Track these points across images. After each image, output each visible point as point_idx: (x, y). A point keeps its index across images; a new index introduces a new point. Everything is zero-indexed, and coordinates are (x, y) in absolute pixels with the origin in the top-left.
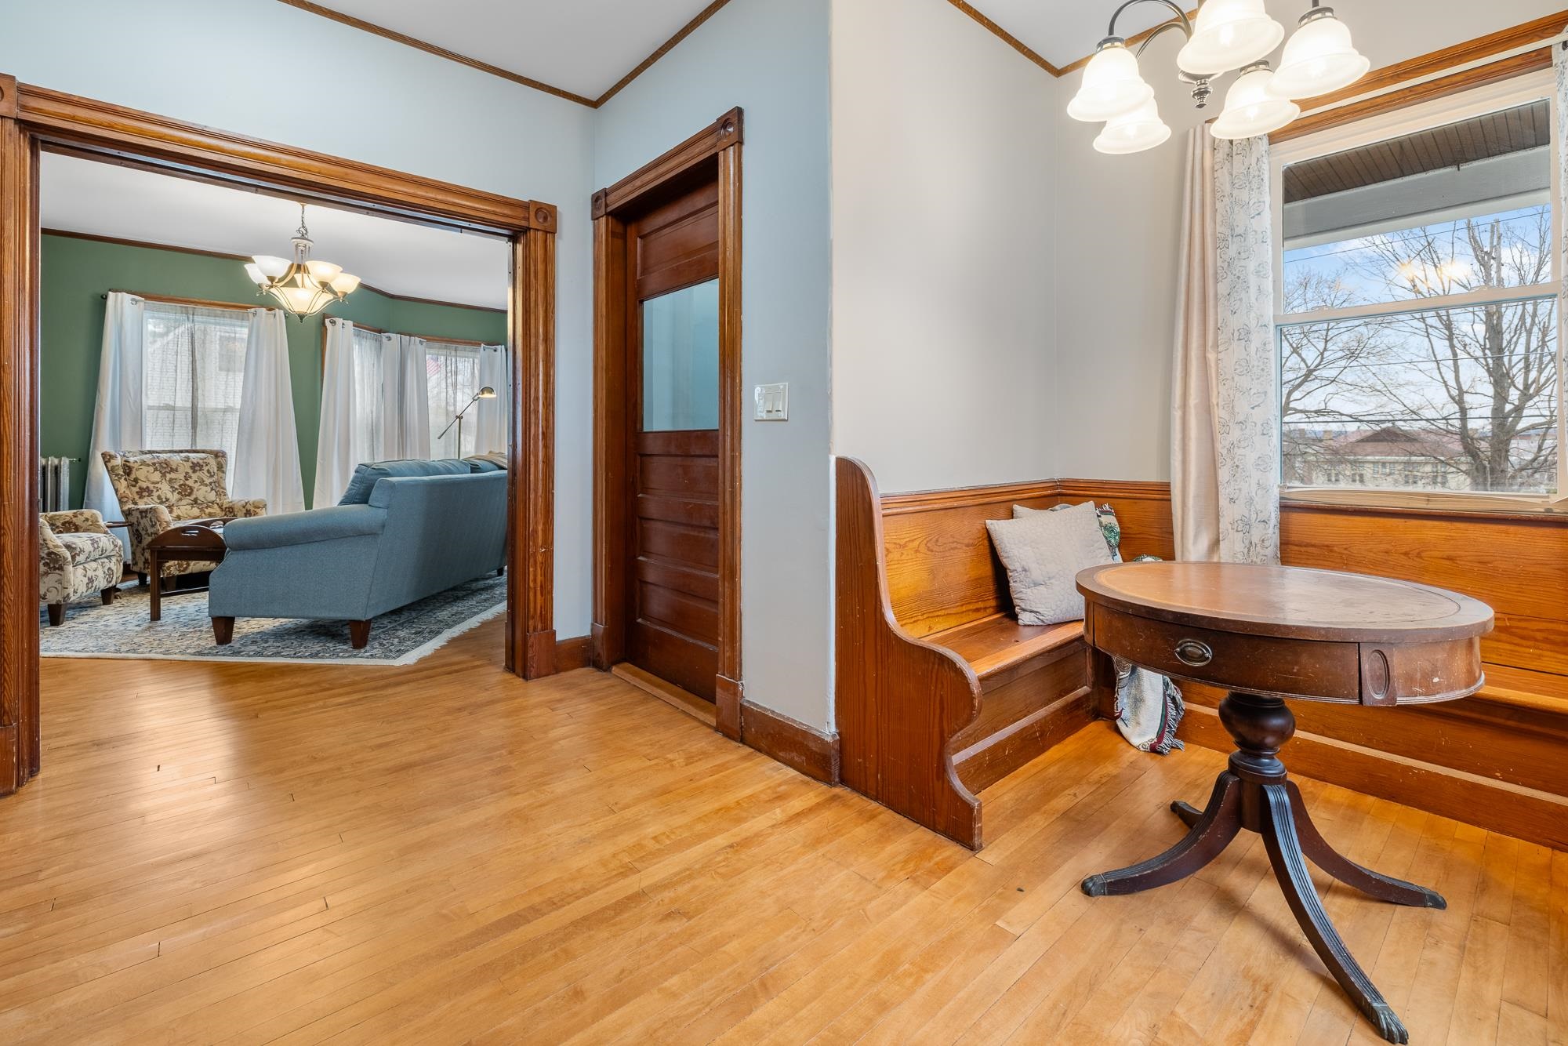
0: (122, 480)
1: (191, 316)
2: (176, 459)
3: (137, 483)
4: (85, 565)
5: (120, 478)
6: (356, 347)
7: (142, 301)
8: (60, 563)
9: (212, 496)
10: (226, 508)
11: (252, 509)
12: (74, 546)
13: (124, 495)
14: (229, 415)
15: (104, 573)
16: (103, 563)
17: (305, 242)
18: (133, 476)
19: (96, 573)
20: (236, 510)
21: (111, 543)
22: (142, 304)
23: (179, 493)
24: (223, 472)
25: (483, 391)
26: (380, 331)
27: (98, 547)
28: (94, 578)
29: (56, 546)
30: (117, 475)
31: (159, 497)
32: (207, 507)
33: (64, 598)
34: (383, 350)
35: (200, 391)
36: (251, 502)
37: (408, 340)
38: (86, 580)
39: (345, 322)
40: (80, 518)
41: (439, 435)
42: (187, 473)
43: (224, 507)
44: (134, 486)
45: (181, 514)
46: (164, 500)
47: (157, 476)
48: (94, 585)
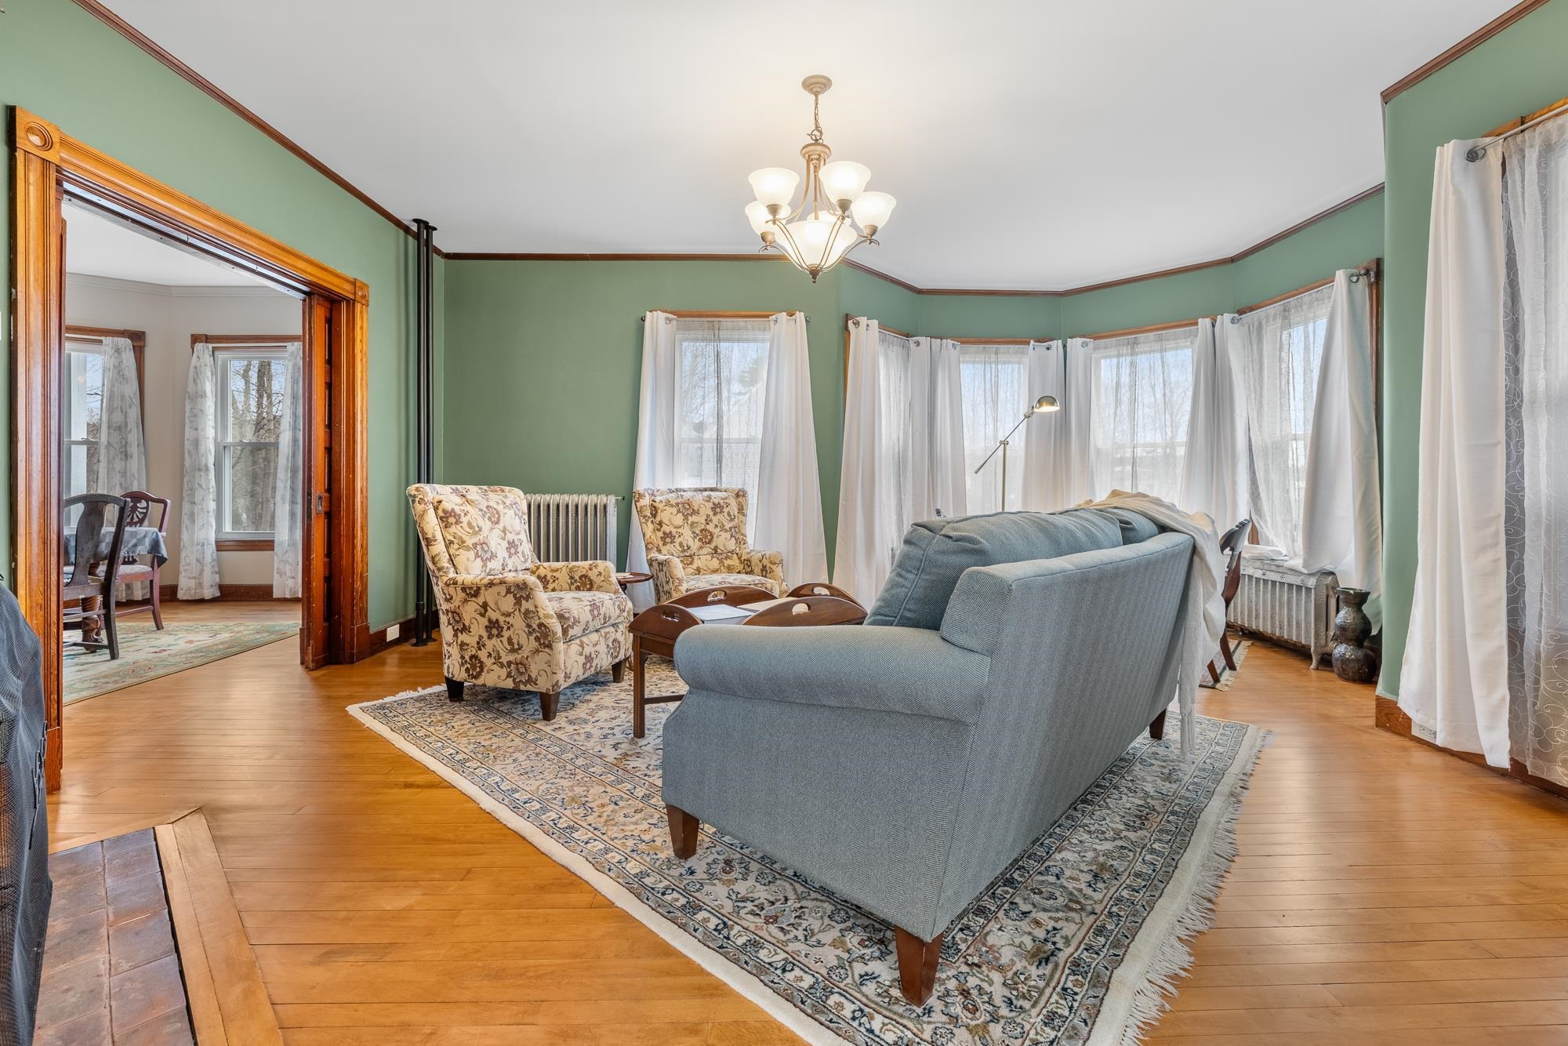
0: (649, 523)
1: (716, 332)
2: (699, 498)
3: (661, 526)
4: (584, 639)
5: (647, 521)
6: (881, 361)
7: (675, 319)
8: (549, 639)
9: (732, 545)
10: (745, 560)
11: (768, 565)
12: (567, 615)
13: (650, 541)
14: (751, 446)
15: (608, 646)
16: (606, 633)
17: (819, 148)
18: (658, 519)
19: (597, 648)
20: (753, 564)
21: (616, 607)
22: (674, 322)
23: (700, 540)
24: (744, 515)
25: (1040, 402)
26: (907, 336)
27: (599, 614)
28: (593, 656)
29: (547, 616)
30: (645, 517)
31: (681, 544)
32: (726, 558)
33: (553, 686)
34: (911, 359)
35: (725, 418)
36: (767, 556)
37: (939, 344)
38: (582, 660)
39: (870, 322)
40: (595, 571)
41: (976, 469)
42: (708, 516)
43: (742, 559)
44: (659, 530)
45: (700, 566)
46: (686, 548)
47: (679, 519)
48: (594, 664)
